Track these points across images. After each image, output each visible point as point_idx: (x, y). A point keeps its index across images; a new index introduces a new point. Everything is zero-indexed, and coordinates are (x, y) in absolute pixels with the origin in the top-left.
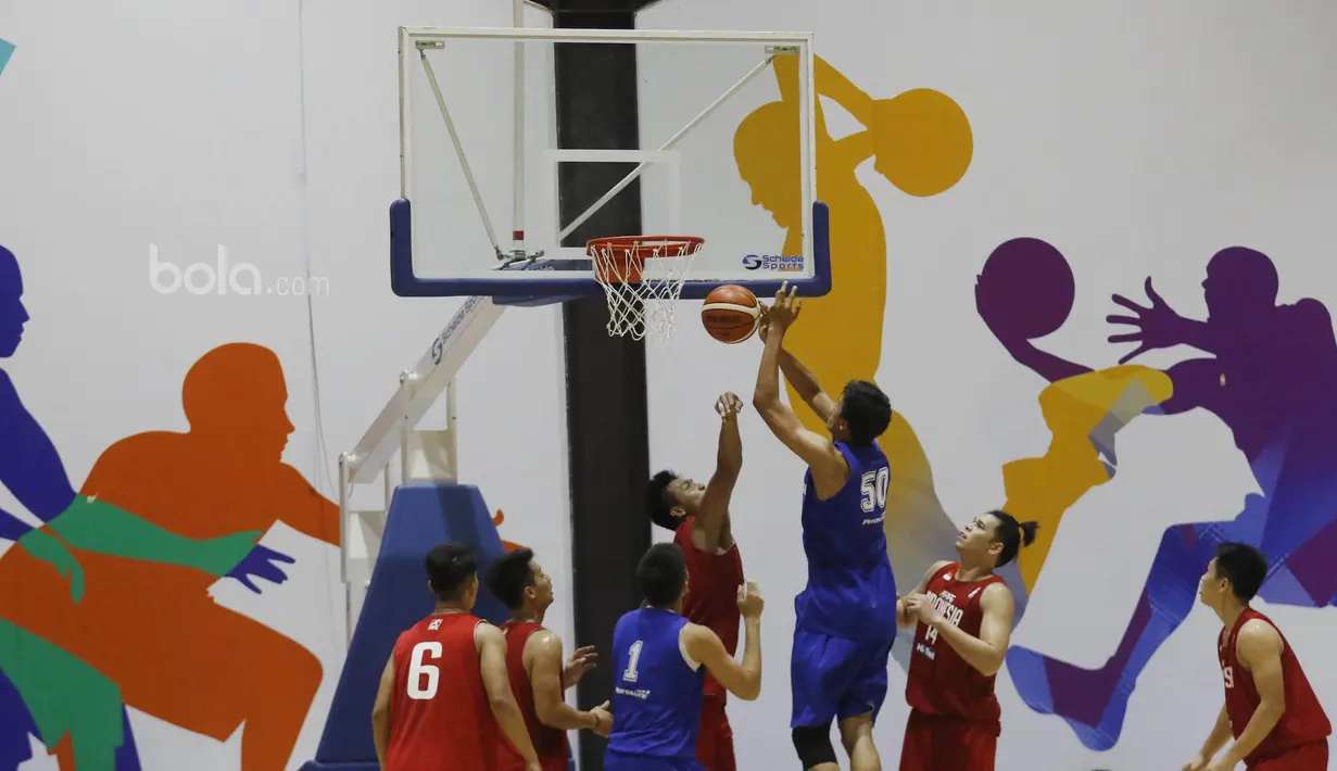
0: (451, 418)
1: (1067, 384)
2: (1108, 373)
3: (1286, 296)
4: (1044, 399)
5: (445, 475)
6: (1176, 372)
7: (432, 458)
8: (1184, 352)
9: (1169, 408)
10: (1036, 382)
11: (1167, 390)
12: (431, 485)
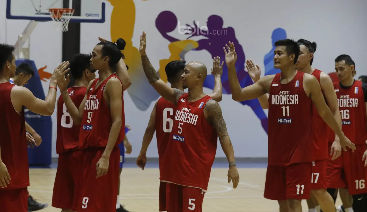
0: (29, 45)
1: (175, 43)
2: (184, 41)
3: (225, 26)
4: (170, 46)
5: (27, 58)
6: (200, 42)
7: (24, 54)
8: (201, 37)
9: (197, 49)
10: (168, 42)
11: (197, 45)
12: (24, 60)
